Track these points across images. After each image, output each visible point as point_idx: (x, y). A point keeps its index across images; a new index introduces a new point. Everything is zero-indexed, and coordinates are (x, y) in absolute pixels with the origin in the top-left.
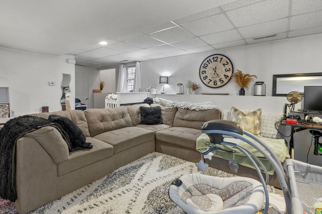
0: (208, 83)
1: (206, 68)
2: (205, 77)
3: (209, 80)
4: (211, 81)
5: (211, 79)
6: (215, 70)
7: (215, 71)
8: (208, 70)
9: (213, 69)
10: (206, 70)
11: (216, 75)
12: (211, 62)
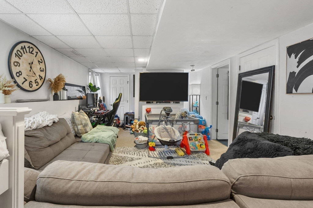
0: (23, 84)
1: (20, 59)
2: (19, 73)
3: (24, 78)
4: (26, 80)
5: (26, 77)
6: (31, 65)
7: (31, 67)
8: (23, 62)
9: (30, 64)
10: (20, 61)
11: (32, 72)
12: (27, 53)
